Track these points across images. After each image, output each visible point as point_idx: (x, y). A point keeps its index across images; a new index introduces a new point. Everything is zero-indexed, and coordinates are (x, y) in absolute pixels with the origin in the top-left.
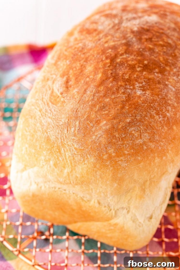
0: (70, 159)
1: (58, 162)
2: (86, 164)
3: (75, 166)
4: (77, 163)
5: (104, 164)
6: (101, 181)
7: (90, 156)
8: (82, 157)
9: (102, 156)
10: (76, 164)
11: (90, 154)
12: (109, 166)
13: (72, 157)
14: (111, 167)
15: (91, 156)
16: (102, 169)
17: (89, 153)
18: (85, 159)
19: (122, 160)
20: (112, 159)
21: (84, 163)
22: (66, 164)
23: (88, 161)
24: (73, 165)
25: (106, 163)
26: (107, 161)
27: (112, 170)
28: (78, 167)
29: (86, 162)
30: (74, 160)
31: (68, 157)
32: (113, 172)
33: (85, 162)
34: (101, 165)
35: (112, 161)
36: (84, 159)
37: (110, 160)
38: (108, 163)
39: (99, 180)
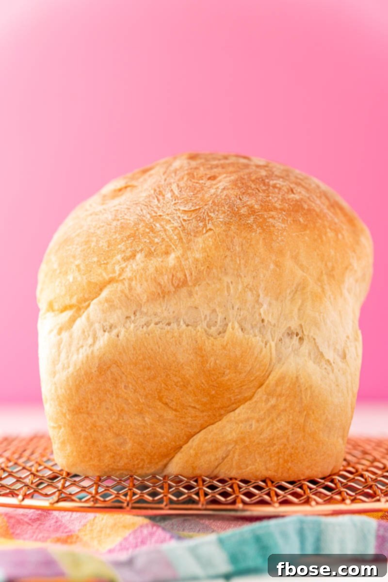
0: (177, 232)
1: (153, 249)
2: (210, 229)
3: (189, 241)
4: (191, 235)
5: (243, 222)
6: (243, 259)
7: (214, 214)
8: (199, 222)
9: (236, 210)
10: (189, 237)
11: (214, 212)
12: (255, 227)
13: (180, 227)
14: (258, 227)
15: (217, 213)
16: (243, 232)
17: (212, 210)
18: (207, 222)
19: (273, 217)
20: (257, 214)
21: (206, 229)
22: (171, 244)
23: (213, 224)
24: (184, 241)
25: (248, 220)
26: (248, 217)
27: (260, 233)
28: (194, 242)
29: (209, 226)
30: (186, 231)
31: (173, 230)
32: (263, 237)
33: (206, 227)
34: (238, 225)
35: (258, 218)
36: (205, 223)
37: (253, 216)
38: (251, 220)
39: (239, 257)
